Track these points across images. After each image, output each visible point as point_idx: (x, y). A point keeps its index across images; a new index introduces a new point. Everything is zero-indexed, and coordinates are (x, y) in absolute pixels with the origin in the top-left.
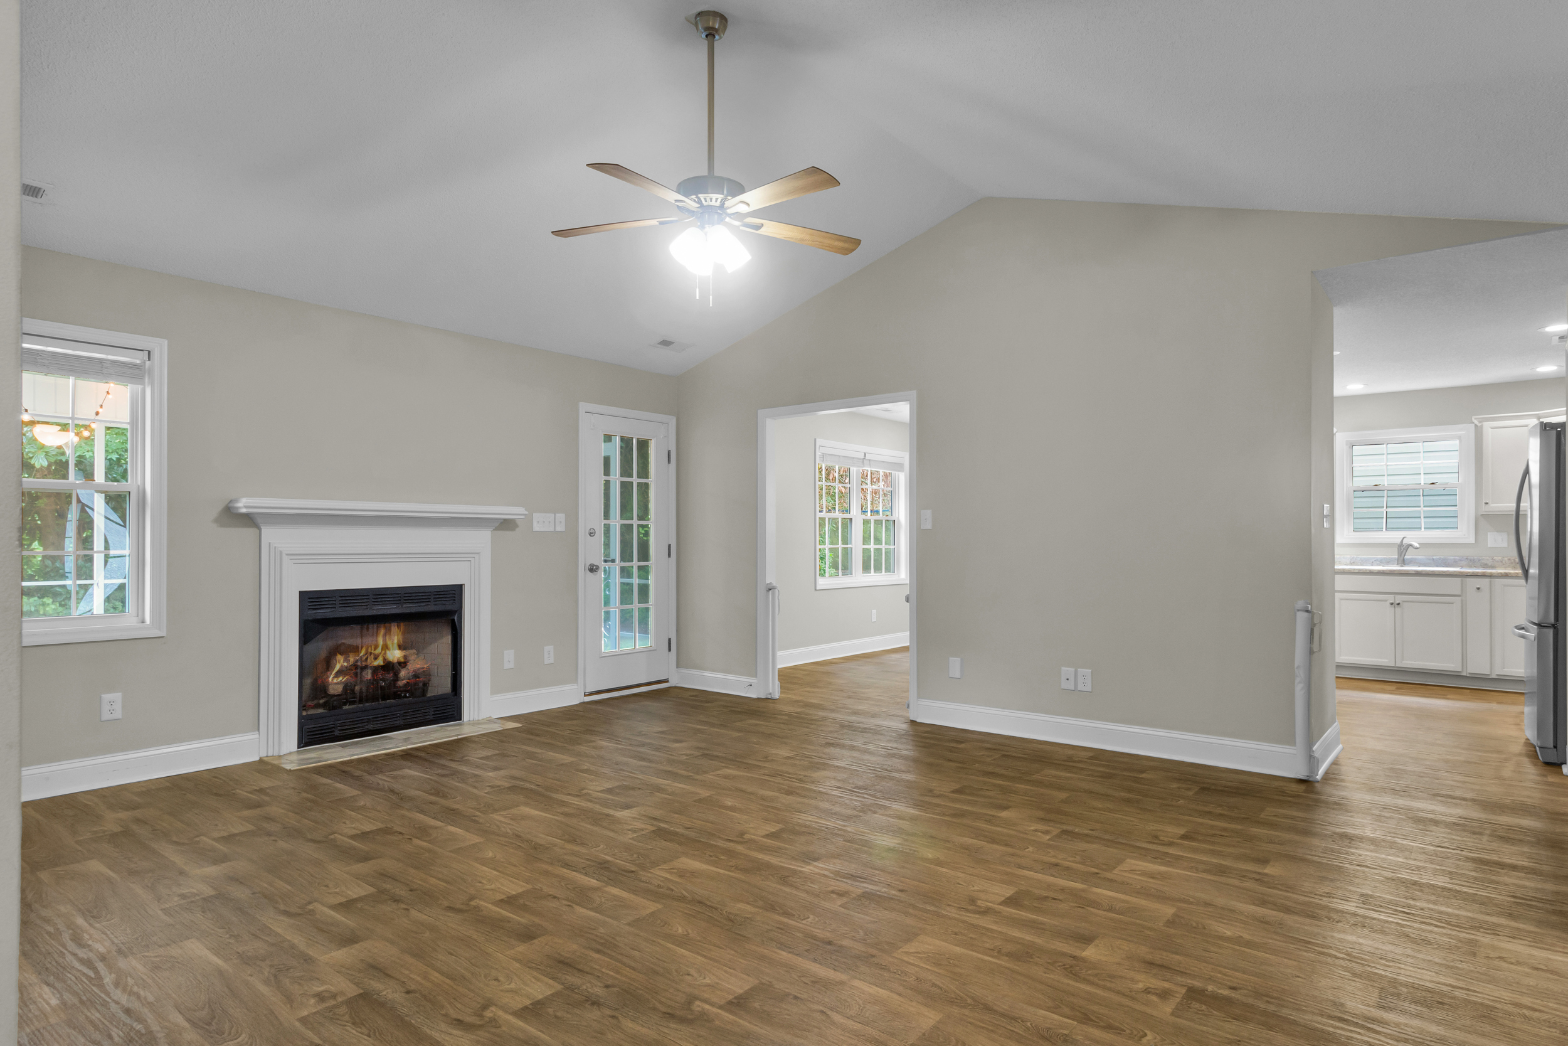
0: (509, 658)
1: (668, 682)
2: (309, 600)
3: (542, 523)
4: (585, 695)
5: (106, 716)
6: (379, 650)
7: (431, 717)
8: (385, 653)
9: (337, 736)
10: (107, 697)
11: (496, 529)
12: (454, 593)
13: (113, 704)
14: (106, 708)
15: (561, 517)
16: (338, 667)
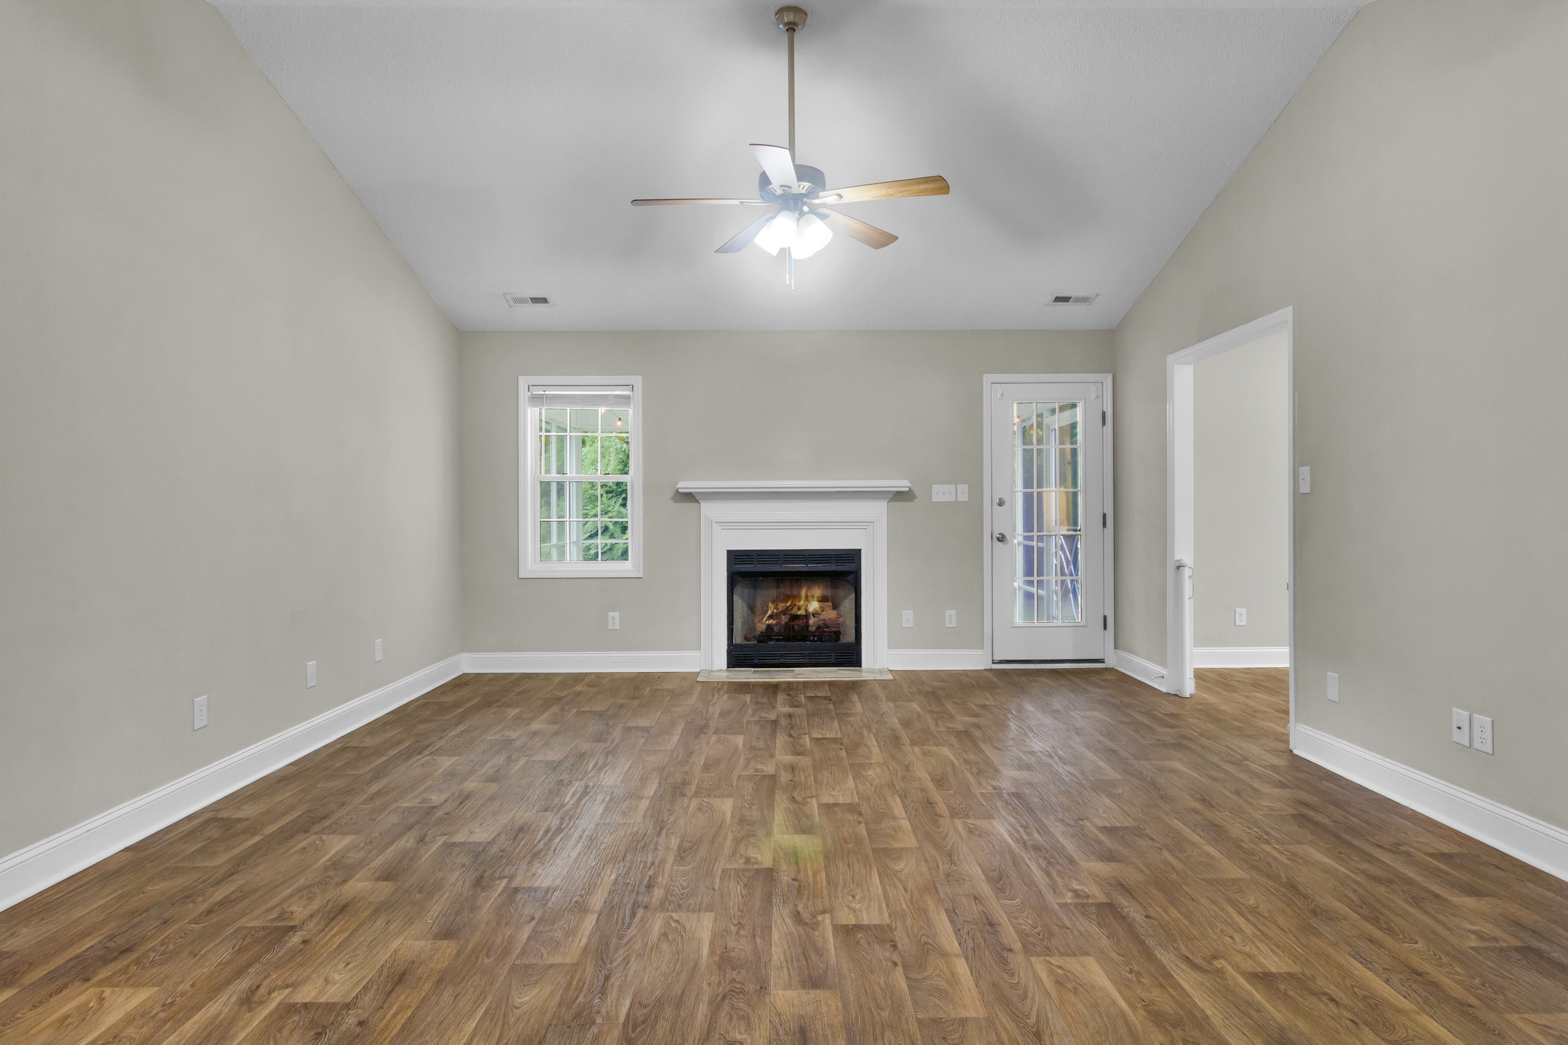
0: (908, 618)
1: (1104, 662)
2: (735, 557)
3: (942, 493)
4: (993, 663)
5: (610, 627)
6: (802, 603)
7: (833, 660)
8: (807, 606)
9: (756, 664)
10: (611, 614)
11: (891, 500)
12: (853, 557)
13: (614, 619)
14: (610, 621)
15: (964, 488)
16: (769, 612)
